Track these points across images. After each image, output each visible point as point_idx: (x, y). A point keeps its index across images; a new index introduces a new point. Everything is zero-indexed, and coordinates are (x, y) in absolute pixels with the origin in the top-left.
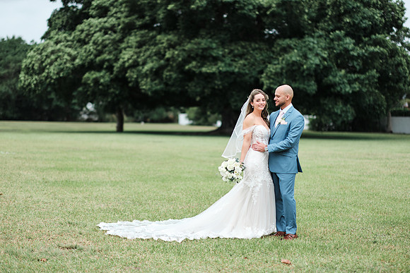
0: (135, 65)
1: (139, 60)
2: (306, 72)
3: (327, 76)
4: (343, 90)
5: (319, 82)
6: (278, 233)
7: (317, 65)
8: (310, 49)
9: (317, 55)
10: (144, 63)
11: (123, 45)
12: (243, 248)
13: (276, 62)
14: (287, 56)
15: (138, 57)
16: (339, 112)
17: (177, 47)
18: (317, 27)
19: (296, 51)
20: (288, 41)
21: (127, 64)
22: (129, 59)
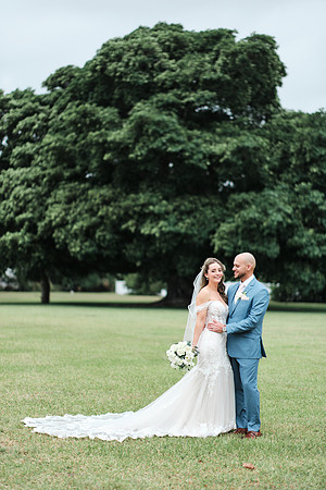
0: (63, 224)
1: (69, 218)
2: (267, 231)
3: (292, 237)
4: (311, 254)
5: (282, 243)
6: (239, 431)
7: (280, 223)
8: (271, 204)
9: (279, 210)
10: (74, 222)
11: (50, 201)
12: (197, 449)
13: (231, 220)
14: (244, 213)
15: (66, 215)
16: (307, 280)
17: (112, 204)
18: (280, 179)
19: (254, 207)
20: (244, 195)
21: (54, 223)
22: (56, 217)
